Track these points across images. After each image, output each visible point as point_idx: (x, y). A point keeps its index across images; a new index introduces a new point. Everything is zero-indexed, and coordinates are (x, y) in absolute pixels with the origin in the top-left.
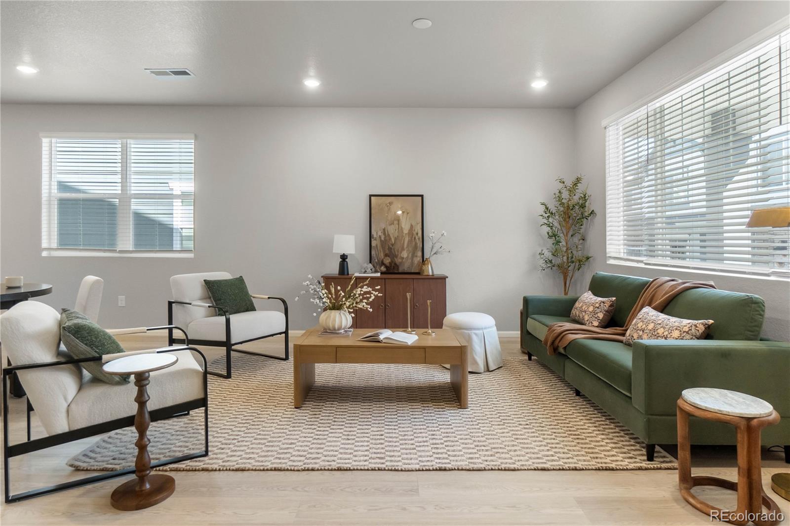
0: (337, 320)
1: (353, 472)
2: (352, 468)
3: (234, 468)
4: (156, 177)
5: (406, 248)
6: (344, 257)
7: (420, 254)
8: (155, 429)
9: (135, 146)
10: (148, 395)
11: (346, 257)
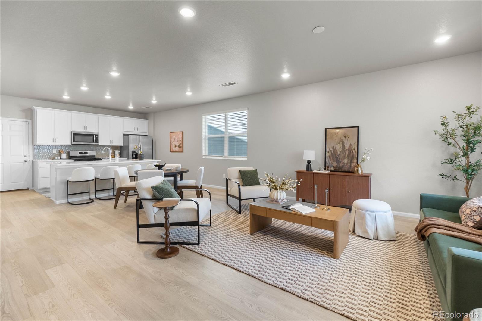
0: (275, 194)
1: (242, 273)
2: (241, 271)
3: (201, 253)
4: (241, 126)
5: (347, 157)
6: (309, 162)
7: (355, 161)
8: (172, 229)
9: (230, 114)
10: (169, 216)
11: (310, 162)
